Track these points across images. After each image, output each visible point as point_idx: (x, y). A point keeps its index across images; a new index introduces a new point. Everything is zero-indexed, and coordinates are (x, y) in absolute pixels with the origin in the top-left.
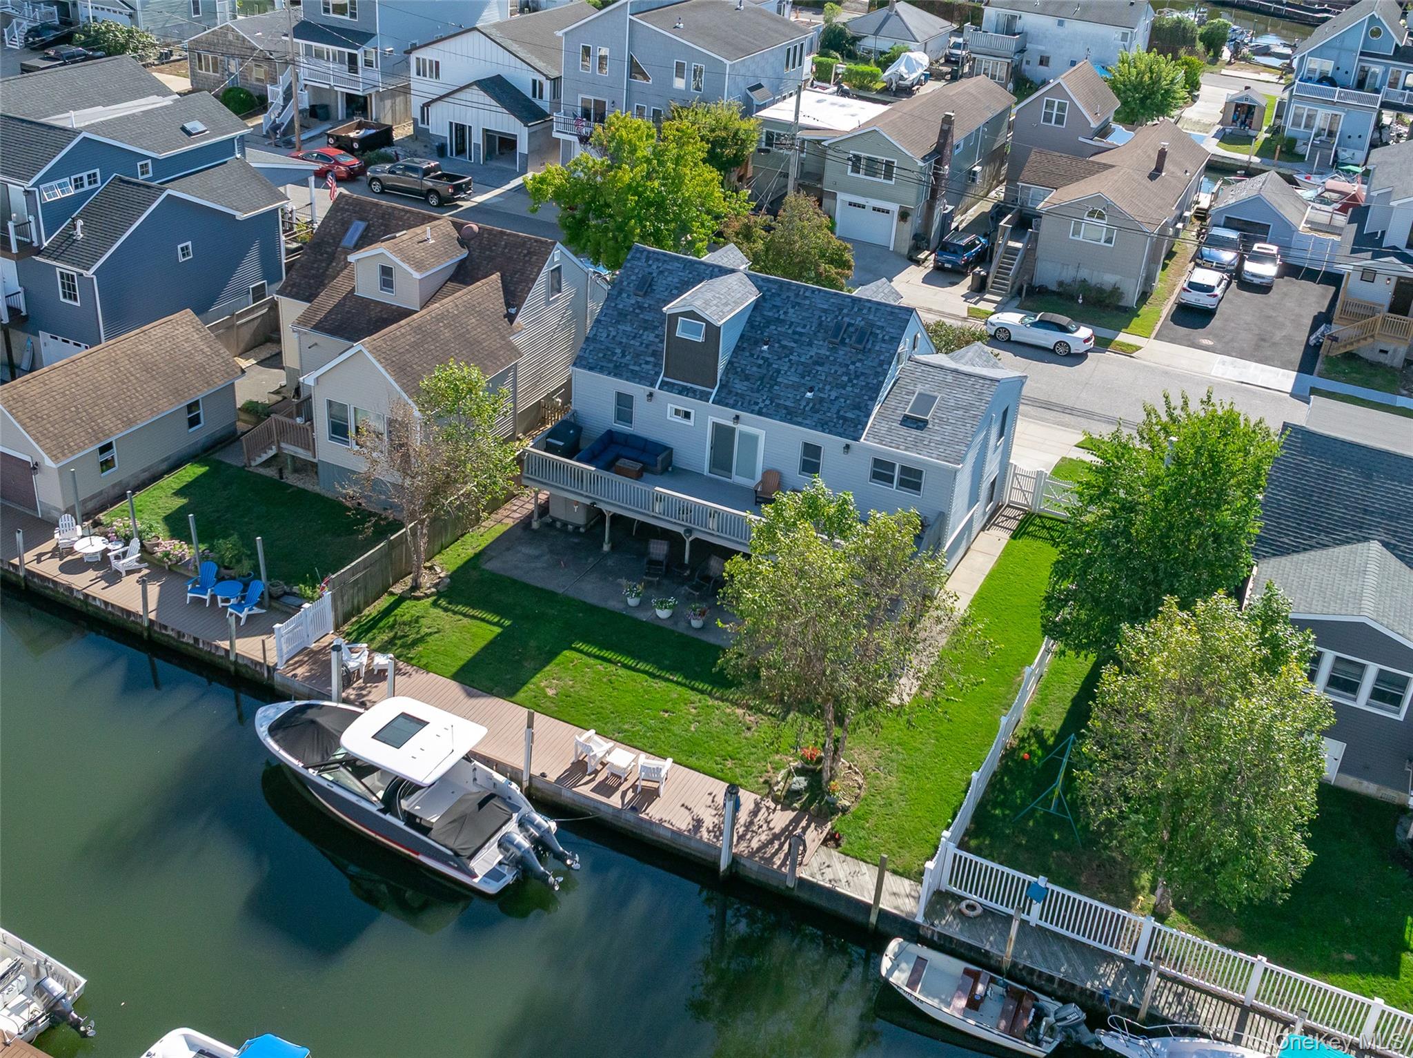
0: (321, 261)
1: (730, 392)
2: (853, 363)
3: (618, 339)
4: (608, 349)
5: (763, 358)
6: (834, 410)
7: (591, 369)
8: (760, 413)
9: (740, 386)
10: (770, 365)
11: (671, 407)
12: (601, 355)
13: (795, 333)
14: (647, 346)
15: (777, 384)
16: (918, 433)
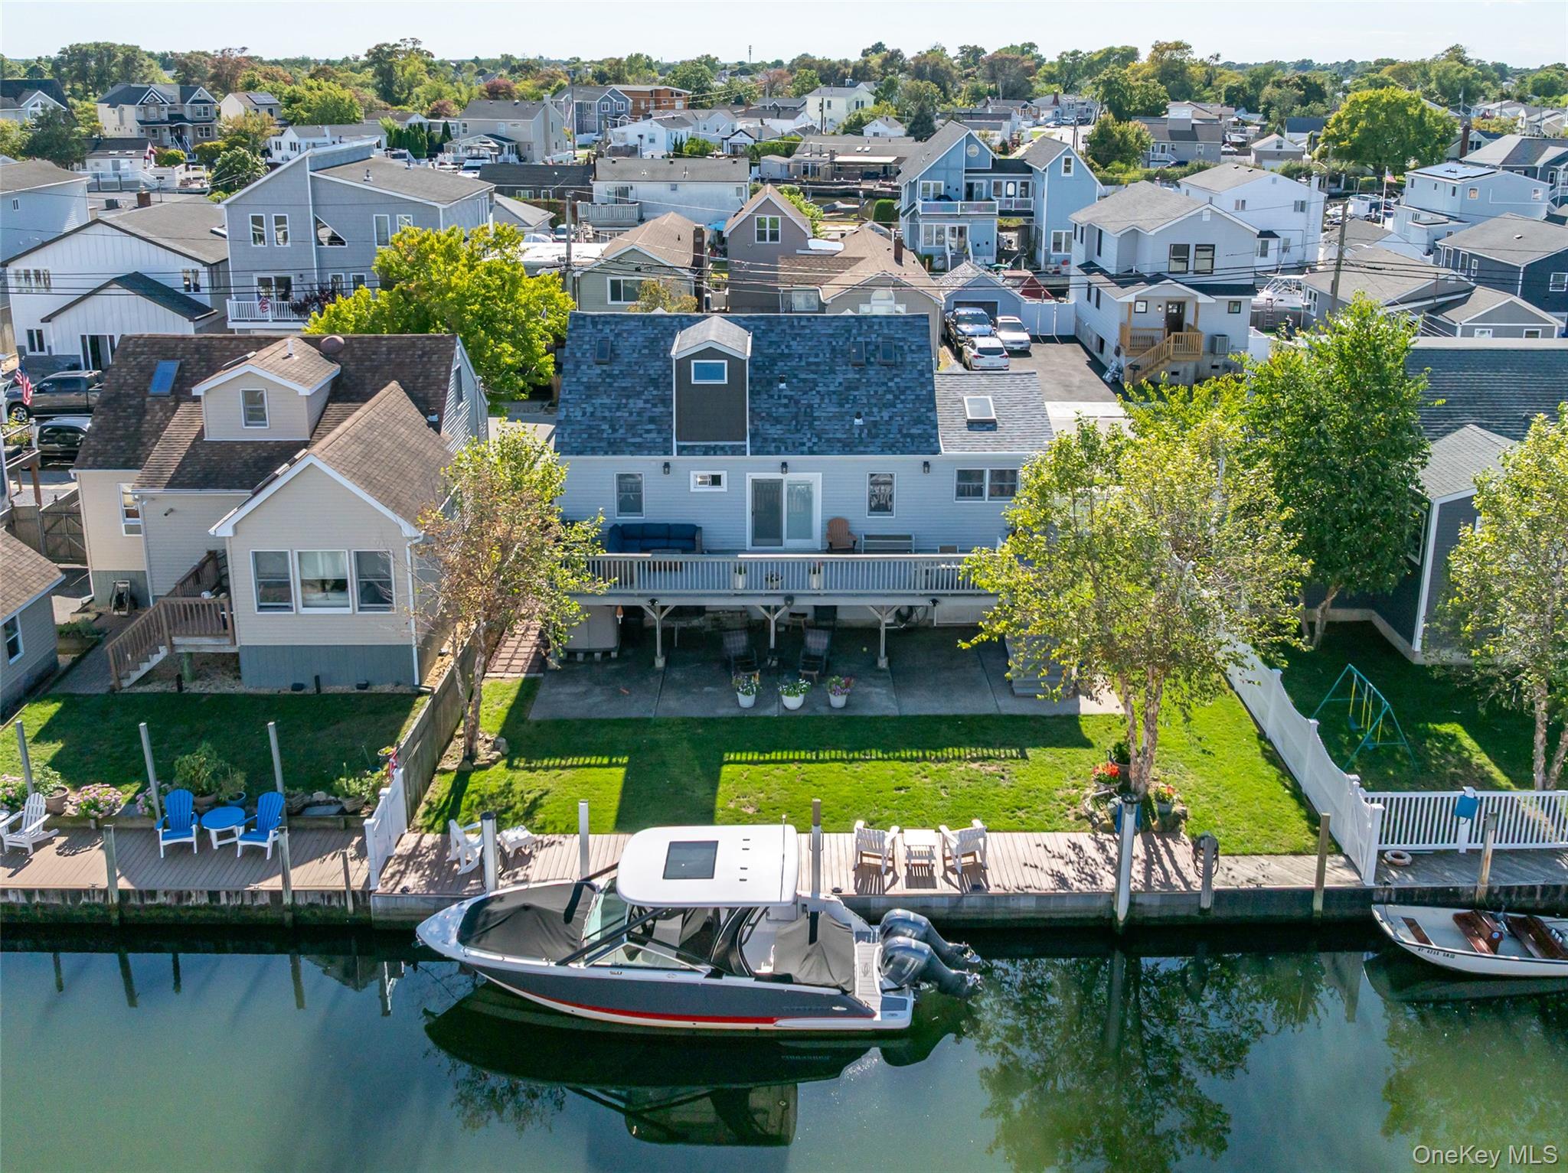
0: (128, 418)
1: (765, 440)
2: (891, 380)
3: (598, 414)
4: (590, 427)
5: (785, 397)
6: (895, 430)
7: (579, 453)
8: (812, 452)
9: (775, 431)
10: (797, 402)
11: (695, 476)
12: (585, 436)
13: (809, 364)
14: (639, 414)
15: (815, 419)
16: (993, 433)
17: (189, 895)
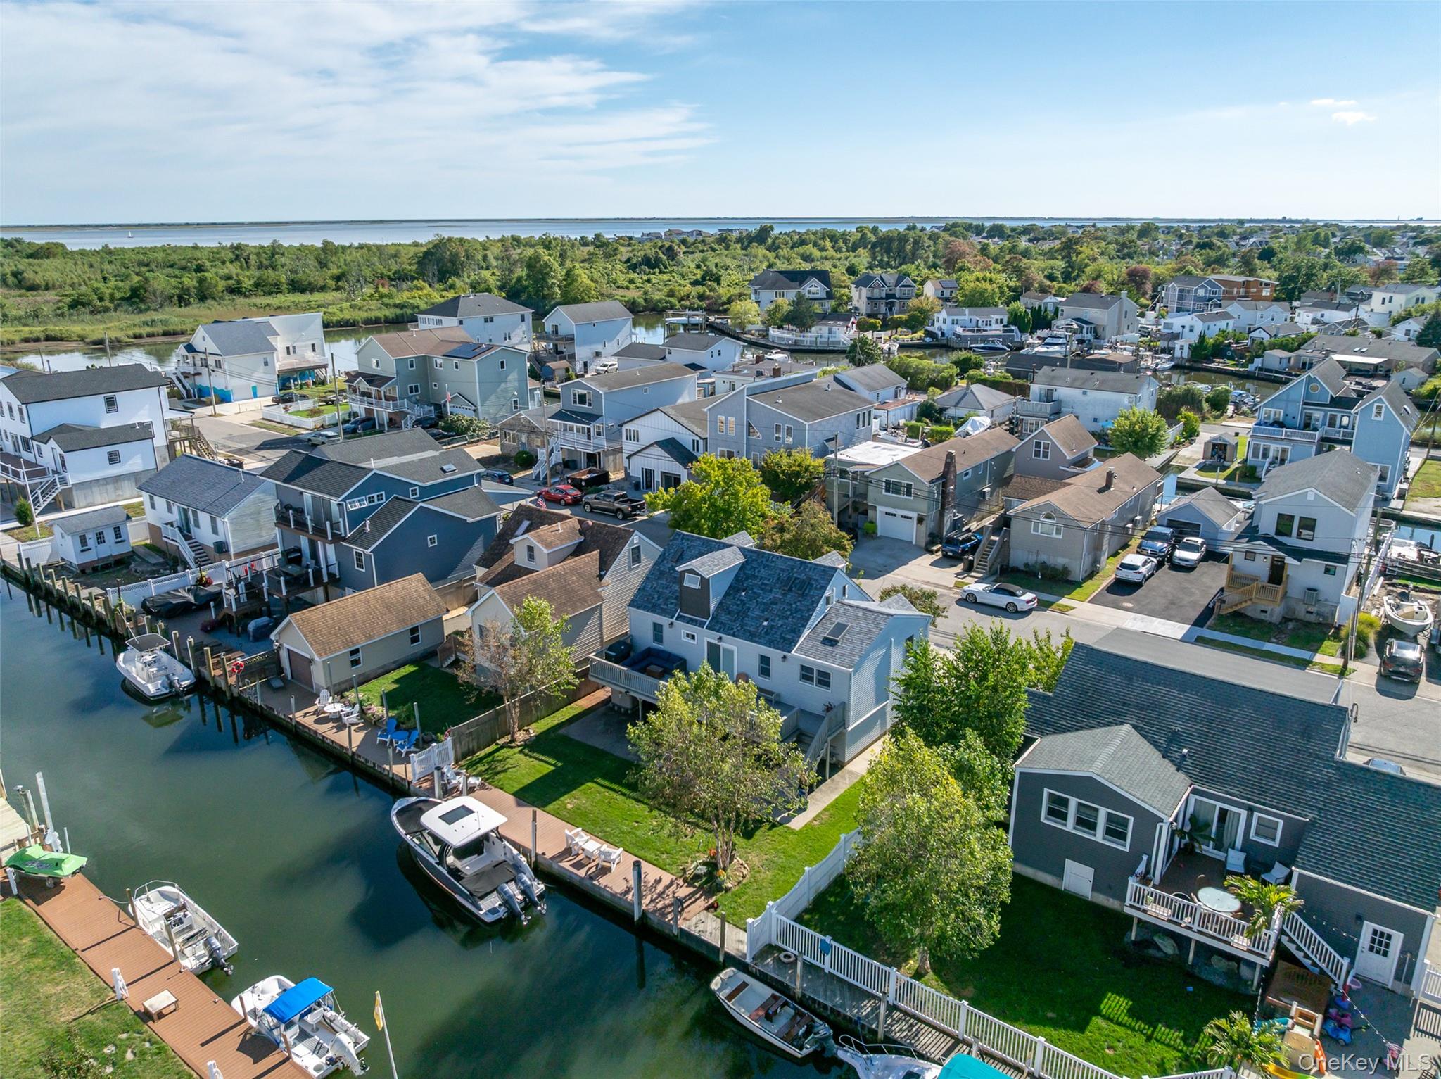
1: (718, 622)
2: (795, 603)
3: (657, 588)
4: (650, 595)
5: (741, 600)
6: (779, 633)
7: (638, 608)
8: (733, 635)
9: (724, 618)
10: (744, 604)
11: (684, 632)
13: (763, 584)
14: (673, 593)
15: (747, 616)
16: (830, 648)
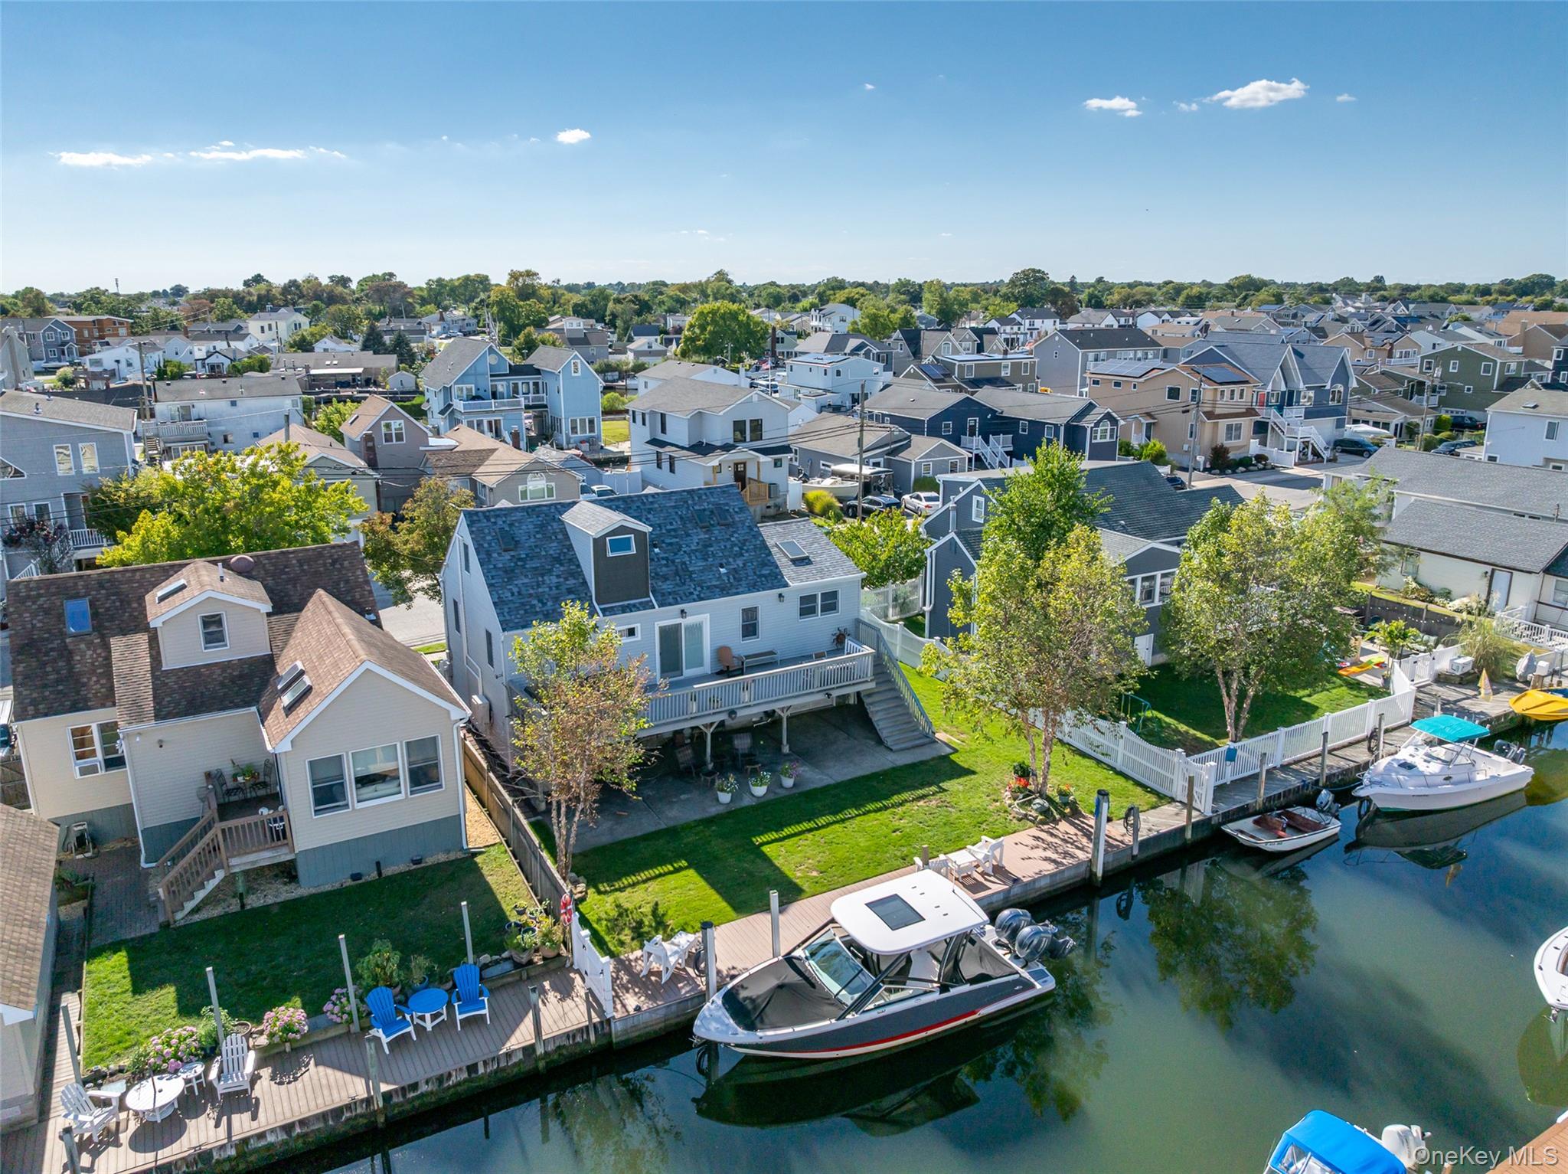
0: (55, 661)
1: (663, 595)
2: (732, 536)
3: (524, 592)
4: (523, 604)
5: (663, 558)
6: (751, 573)
8: (701, 599)
10: (673, 562)
11: (615, 631)
12: (522, 612)
14: (557, 588)
15: (692, 572)
16: (811, 567)
17: (450, 1075)
